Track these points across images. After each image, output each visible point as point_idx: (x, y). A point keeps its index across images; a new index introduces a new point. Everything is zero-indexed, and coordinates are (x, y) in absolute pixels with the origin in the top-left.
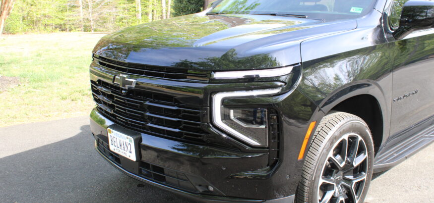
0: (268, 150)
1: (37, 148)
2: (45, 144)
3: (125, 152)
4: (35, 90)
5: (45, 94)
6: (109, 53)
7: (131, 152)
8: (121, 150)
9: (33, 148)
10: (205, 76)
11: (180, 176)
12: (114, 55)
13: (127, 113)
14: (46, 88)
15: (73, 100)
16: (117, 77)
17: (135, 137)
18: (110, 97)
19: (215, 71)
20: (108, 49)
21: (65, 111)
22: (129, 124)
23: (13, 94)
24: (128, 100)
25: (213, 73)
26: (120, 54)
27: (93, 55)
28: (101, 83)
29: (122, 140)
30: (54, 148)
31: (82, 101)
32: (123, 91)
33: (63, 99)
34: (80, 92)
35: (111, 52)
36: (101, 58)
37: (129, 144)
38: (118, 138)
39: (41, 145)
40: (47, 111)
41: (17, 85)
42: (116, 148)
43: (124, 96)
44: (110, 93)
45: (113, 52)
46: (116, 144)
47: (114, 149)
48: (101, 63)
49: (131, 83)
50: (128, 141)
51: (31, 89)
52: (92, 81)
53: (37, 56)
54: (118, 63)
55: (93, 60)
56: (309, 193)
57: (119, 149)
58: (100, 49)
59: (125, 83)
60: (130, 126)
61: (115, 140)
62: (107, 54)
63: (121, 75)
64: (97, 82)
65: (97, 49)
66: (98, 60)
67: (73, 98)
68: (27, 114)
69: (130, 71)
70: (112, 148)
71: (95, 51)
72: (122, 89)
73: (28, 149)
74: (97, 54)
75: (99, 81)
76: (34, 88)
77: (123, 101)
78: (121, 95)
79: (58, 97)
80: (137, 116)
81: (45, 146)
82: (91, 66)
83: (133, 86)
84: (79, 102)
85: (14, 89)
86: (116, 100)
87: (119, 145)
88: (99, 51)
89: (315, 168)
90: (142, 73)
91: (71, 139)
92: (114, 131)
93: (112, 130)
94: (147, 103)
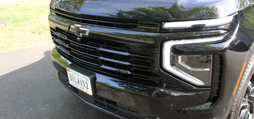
0: (210, 88)
1: (18, 70)
2: (23, 66)
3: (83, 87)
4: (16, 27)
5: (21, 30)
6: (62, 5)
7: (88, 88)
8: (79, 85)
9: (14, 70)
10: (156, 26)
11: (131, 109)
12: (66, 7)
13: (82, 55)
14: (22, 26)
15: (39, 33)
16: (72, 26)
17: (91, 77)
18: (67, 42)
19: (165, 22)
20: (61, 2)
21: (35, 41)
22: (84, 65)
23: (2, 31)
24: (82, 46)
25: (163, 23)
26: (70, 6)
27: (51, 7)
28: (58, 30)
29: (80, 78)
30: (29, 69)
31: (45, 33)
32: (78, 39)
33: (33, 33)
34: (43, 27)
35: (63, 4)
36: (57, 10)
37: (86, 82)
38: (76, 76)
39: (20, 67)
40: (23, 42)
41: (5, 25)
42: (74, 83)
43: (78, 42)
44: (67, 39)
45: (65, 5)
46: (74, 80)
47: (73, 84)
48: (57, 14)
49: (85, 32)
50: (85, 80)
51: (13, 27)
52: (51, 28)
53: (17, 5)
54: (72, 14)
55: (51, 11)
56: (234, 116)
57: (77, 84)
58: (56, 2)
59: (79, 31)
60: (85, 66)
61: (74, 77)
62: (60, 6)
63: (75, 25)
64: (55, 29)
65: (53, 2)
66: (55, 11)
67: (39, 32)
68: (10, 45)
69: (83, 22)
70: (71, 82)
71: (51, 4)
72: (77, 37)
73: (12, 71)
74: (53, 7)
75: (57, 28)
76: (15, 26)
77: (78, 46)
78: (76, 41)
79: (30, 31)
80: (92, 59)
81: (22, 68)
82: (49, 16)
83: (87, 34)
84: (43, 34)
85: (2, 27)
86: (71, 44)
87: (77, 82)
88: (55, 4)
89: (240, 97)
90: (94, 23)
91: (39, 62)
92: (72, 70)
93: (70, 69)
94: (101, 49)
